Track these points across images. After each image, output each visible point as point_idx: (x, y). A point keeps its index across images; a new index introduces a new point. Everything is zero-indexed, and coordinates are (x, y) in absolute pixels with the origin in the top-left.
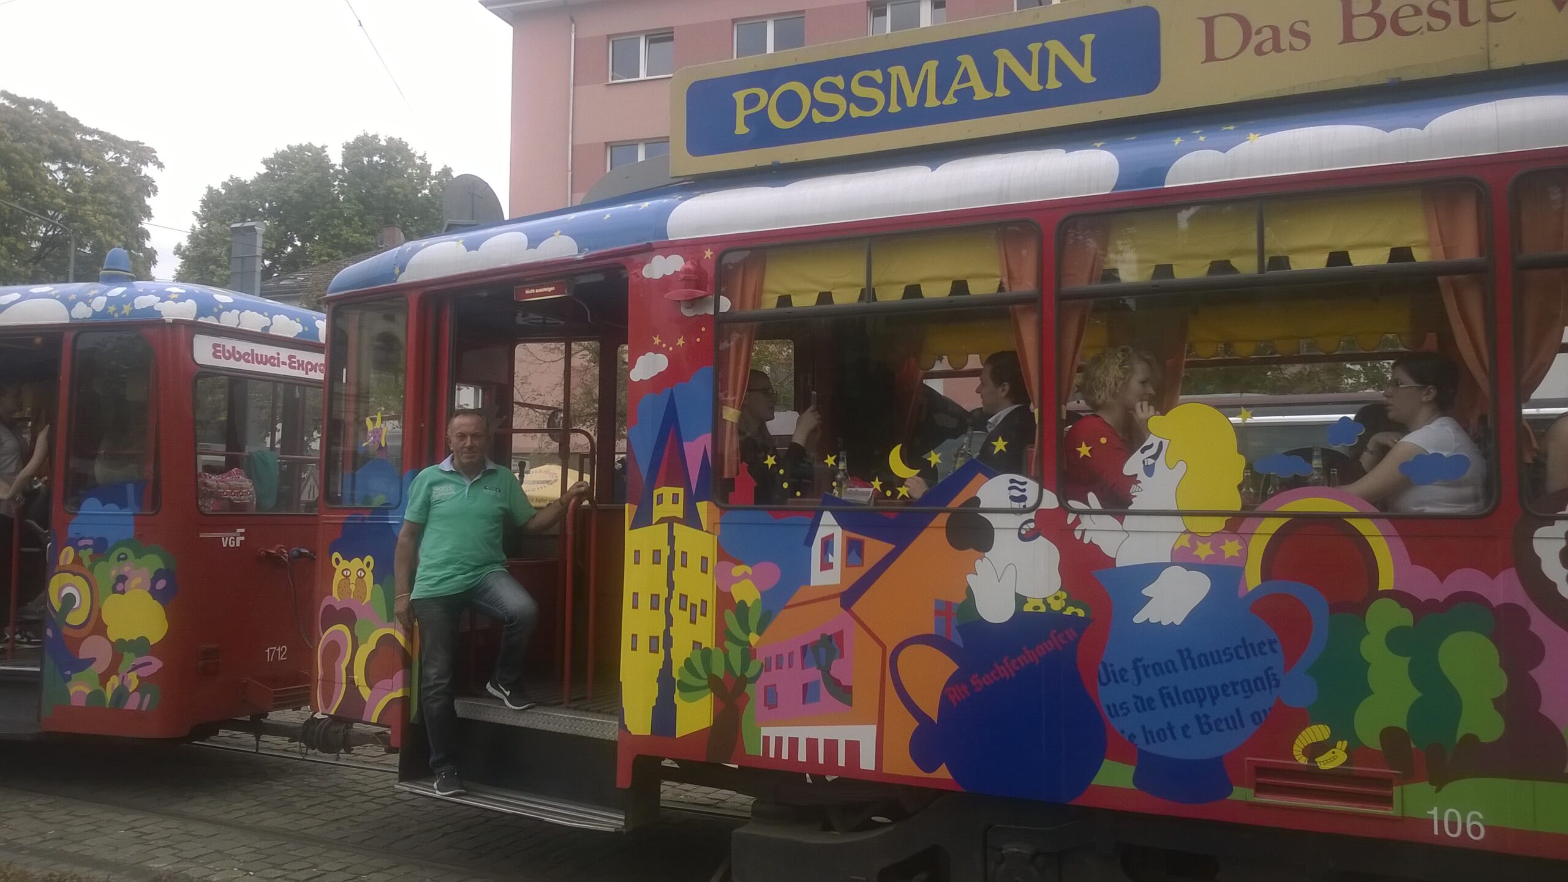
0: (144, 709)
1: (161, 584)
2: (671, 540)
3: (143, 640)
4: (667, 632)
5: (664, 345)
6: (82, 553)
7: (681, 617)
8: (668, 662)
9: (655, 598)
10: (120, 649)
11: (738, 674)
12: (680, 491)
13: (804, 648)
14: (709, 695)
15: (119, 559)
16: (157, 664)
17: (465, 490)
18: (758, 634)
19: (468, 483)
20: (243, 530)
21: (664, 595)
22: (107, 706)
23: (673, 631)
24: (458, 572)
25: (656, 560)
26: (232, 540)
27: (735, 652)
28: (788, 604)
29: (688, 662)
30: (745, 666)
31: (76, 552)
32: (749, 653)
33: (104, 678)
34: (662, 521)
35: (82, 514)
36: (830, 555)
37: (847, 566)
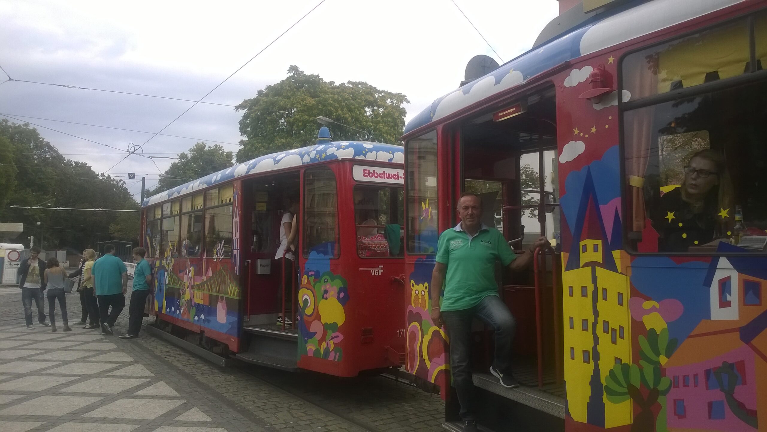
0: (336, 360)
1: (342, 295)
2: (595, 279)
3: (335, 324)
4: (595, 349)
5: (582, 134)
6: (310, 278)
7: (605, 339)
8: (597, 371)
9: (585, 322)
10: (326, 327)
11: (652, 386)
12: (599, 242)
13: (708, 373)
14: (630, 400)
15: (325, 282)
16: (341, 337)
17: (469, 242)
18: (667, 357)
19: (470, 238)
20: (382, 266)
21: (591, 320)
22: (322, 357)
23: (599, 348)
24: (467, 295)
25: (584, 294)
26: (377, 272)
27: (649, 370)
28: (692, 334)
29: (611, 372)
30: (657, 381)
31: (308, 278)
32: (660, 371)
33: (320, 342)
34: (587, 265)
35: (310, 259)
36: (727, 294)
37: (745, 305)
